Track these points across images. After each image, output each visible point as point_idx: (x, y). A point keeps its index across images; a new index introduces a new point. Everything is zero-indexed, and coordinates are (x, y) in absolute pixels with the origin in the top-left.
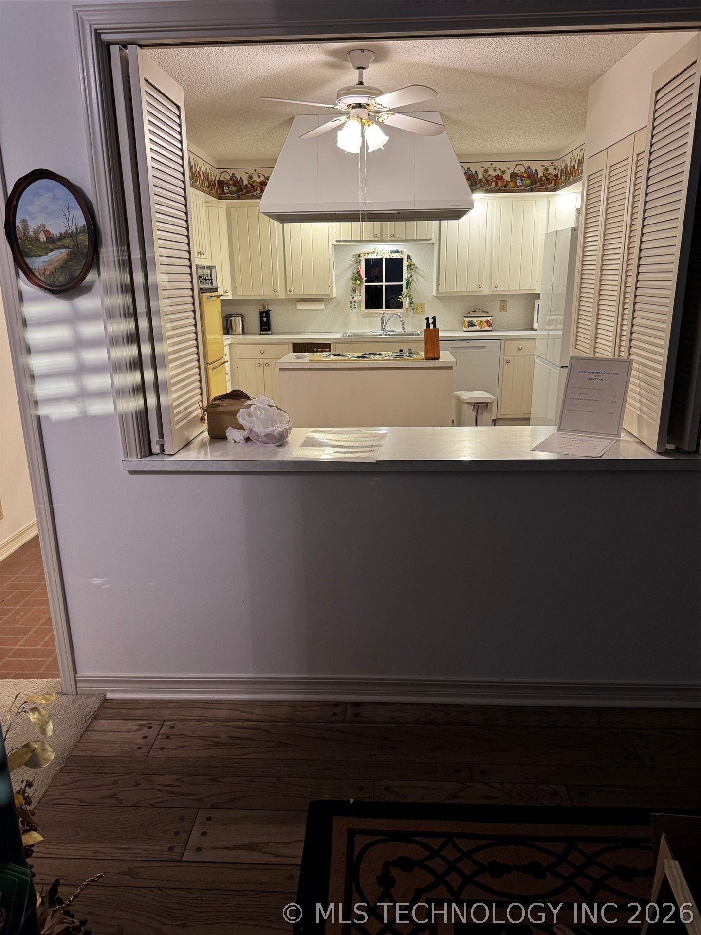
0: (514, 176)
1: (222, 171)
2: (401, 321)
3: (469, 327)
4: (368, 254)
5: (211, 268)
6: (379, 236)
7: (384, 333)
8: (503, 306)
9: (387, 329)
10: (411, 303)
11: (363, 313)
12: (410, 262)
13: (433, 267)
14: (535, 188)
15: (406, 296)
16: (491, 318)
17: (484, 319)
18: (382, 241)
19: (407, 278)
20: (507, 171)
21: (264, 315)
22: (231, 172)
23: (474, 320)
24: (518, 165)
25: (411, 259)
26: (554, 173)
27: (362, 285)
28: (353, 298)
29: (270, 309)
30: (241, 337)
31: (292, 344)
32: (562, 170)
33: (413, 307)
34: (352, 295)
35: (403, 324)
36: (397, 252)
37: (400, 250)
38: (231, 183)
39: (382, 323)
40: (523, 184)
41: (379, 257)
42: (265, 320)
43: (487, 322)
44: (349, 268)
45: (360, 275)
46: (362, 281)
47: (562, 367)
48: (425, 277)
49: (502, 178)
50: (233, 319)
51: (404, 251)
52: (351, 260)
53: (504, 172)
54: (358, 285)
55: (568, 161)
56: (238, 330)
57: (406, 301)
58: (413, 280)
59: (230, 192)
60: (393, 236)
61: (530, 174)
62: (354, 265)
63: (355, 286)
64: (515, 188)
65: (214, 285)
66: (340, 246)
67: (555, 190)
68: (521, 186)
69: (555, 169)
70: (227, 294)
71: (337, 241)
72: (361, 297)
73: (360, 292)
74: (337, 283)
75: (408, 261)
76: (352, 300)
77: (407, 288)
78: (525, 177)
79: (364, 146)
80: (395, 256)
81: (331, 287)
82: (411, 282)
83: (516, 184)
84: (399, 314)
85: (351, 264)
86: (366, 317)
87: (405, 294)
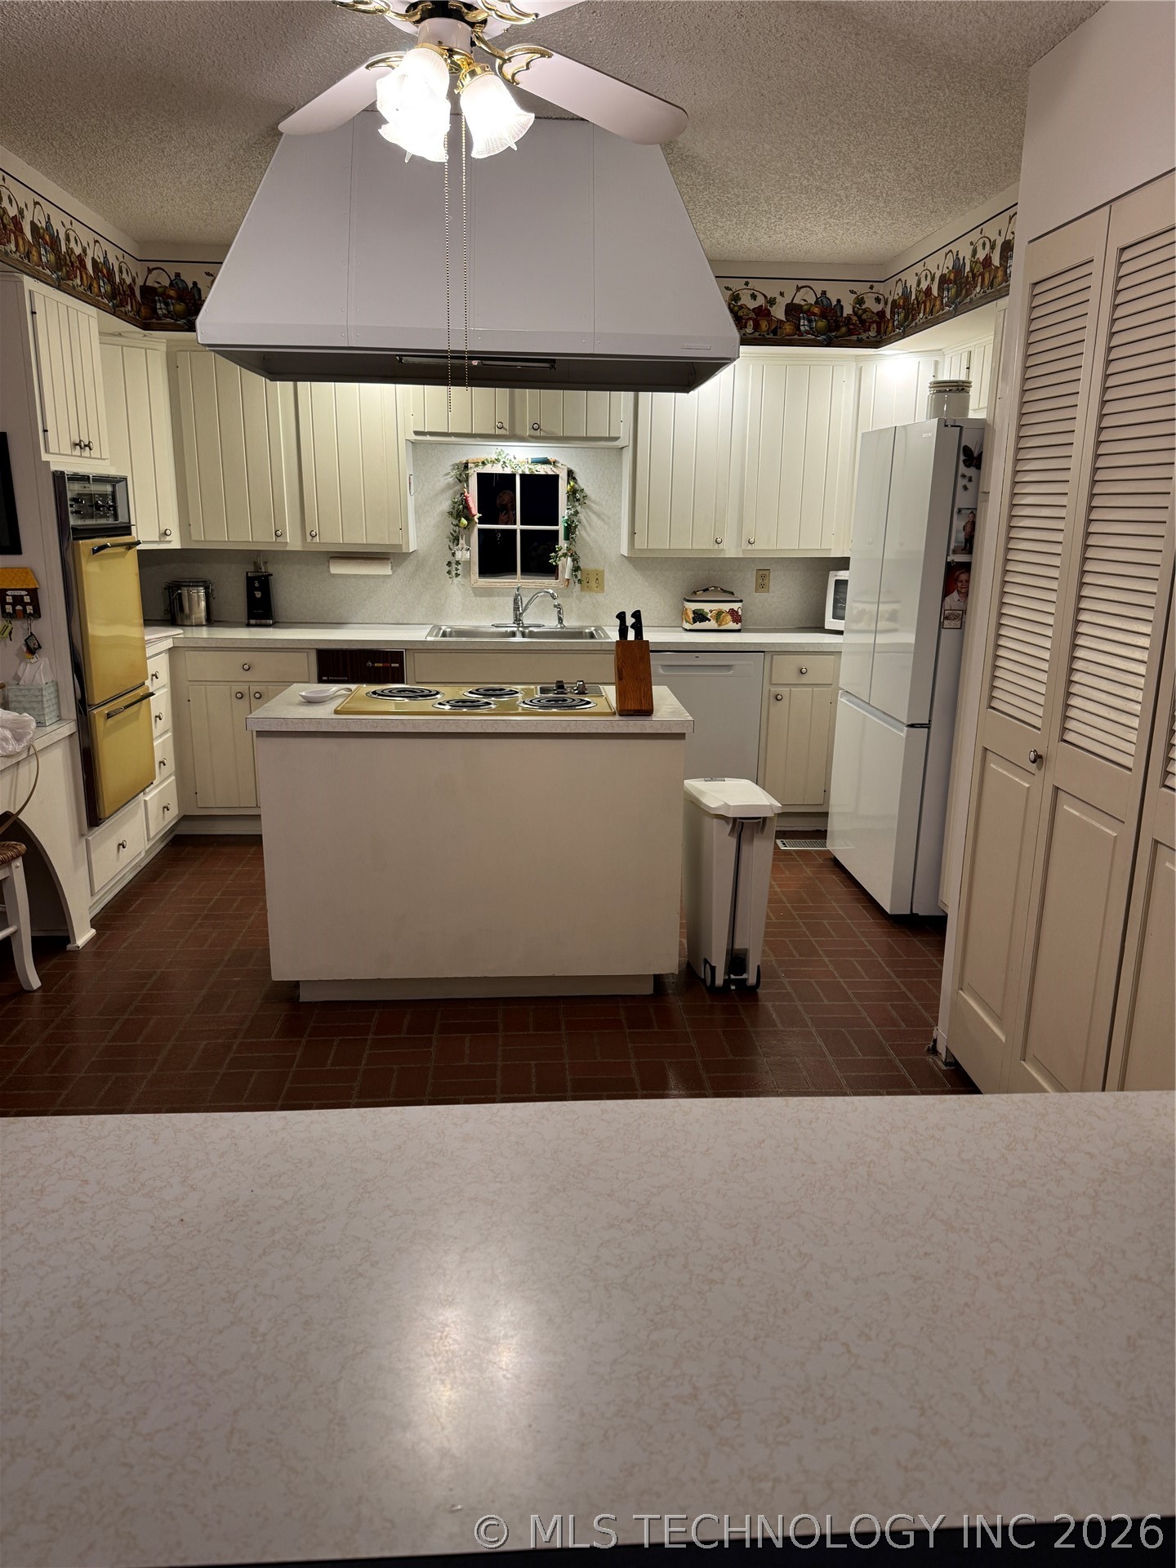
0: (792, 310)
1: (152, 265)
2: (555, 606)
3: (695, 622)
4: (483, 463)
5: (114, 481)
6: (506, 425)
7: (521, 629)
8: (763, 581)
9: (526, 620)
10: (576, 569)
11: (476, 585)
12: (572, 483)
13: (620, 496)
14: (837, 337)
15: (565, 555)
16: (740, 604)
17: (726, 607)
18: (513, 436)
19: (566, 518)
20: (779, 299)
21: (257, 585)
22: (172, 269)
23: (706, 607)
24: (802, 287)
25: (574, 479)
26: (878, 308)
27: (474, 527)
28: (454, 554)
29: (270, 570)
30: (204, 633)
31: (315, 651)
32: (894, 301)
33: (579, 578)
34: (450, 549)
35: (559, 612)
36: (546, 462)
37: (551, 458)
38: (172, 293)
39: (516, 609)
40: (811, 328)
41: (508, 471)
42: (258, 595)
43: (732, 612)
44: (443, 491)
45: (467, 507)
46: (473, 520)
47: (912, 726)
48: (603, 517)
49: (768, 314)
50: (184, 591)
51: (561, 460)
52: (448, 474)
53: (772, 302)
54: (465, 528)
55: (912, 282)
56: (197, 615)
57: (565, 565)
58: (579, 521)
59: (169, 315)
60: (536, 427)
61: (826, 309)
62: (454, 485)
63: (457, 529)
64: (796, 337)
65: (122, 519)
66: (425, 443)
67: (877, 344)
68: (807, 332)
69: (878, 300)
70: (168, 538)
71: (417, 433)
72: (469, 552)
73: (468, 542)
74: (418, 520)
75: (568, 483)
76: (450, 558)
77: (567, 538)
78: (815, 315)
79: (458, 136)
80: (542, 470)
81: (404, 529)
82: (576, 527)
83: (798, 327)
84: (551, 592)
85: (449, 484)
86: (481, 595)
87: (564, 551)
